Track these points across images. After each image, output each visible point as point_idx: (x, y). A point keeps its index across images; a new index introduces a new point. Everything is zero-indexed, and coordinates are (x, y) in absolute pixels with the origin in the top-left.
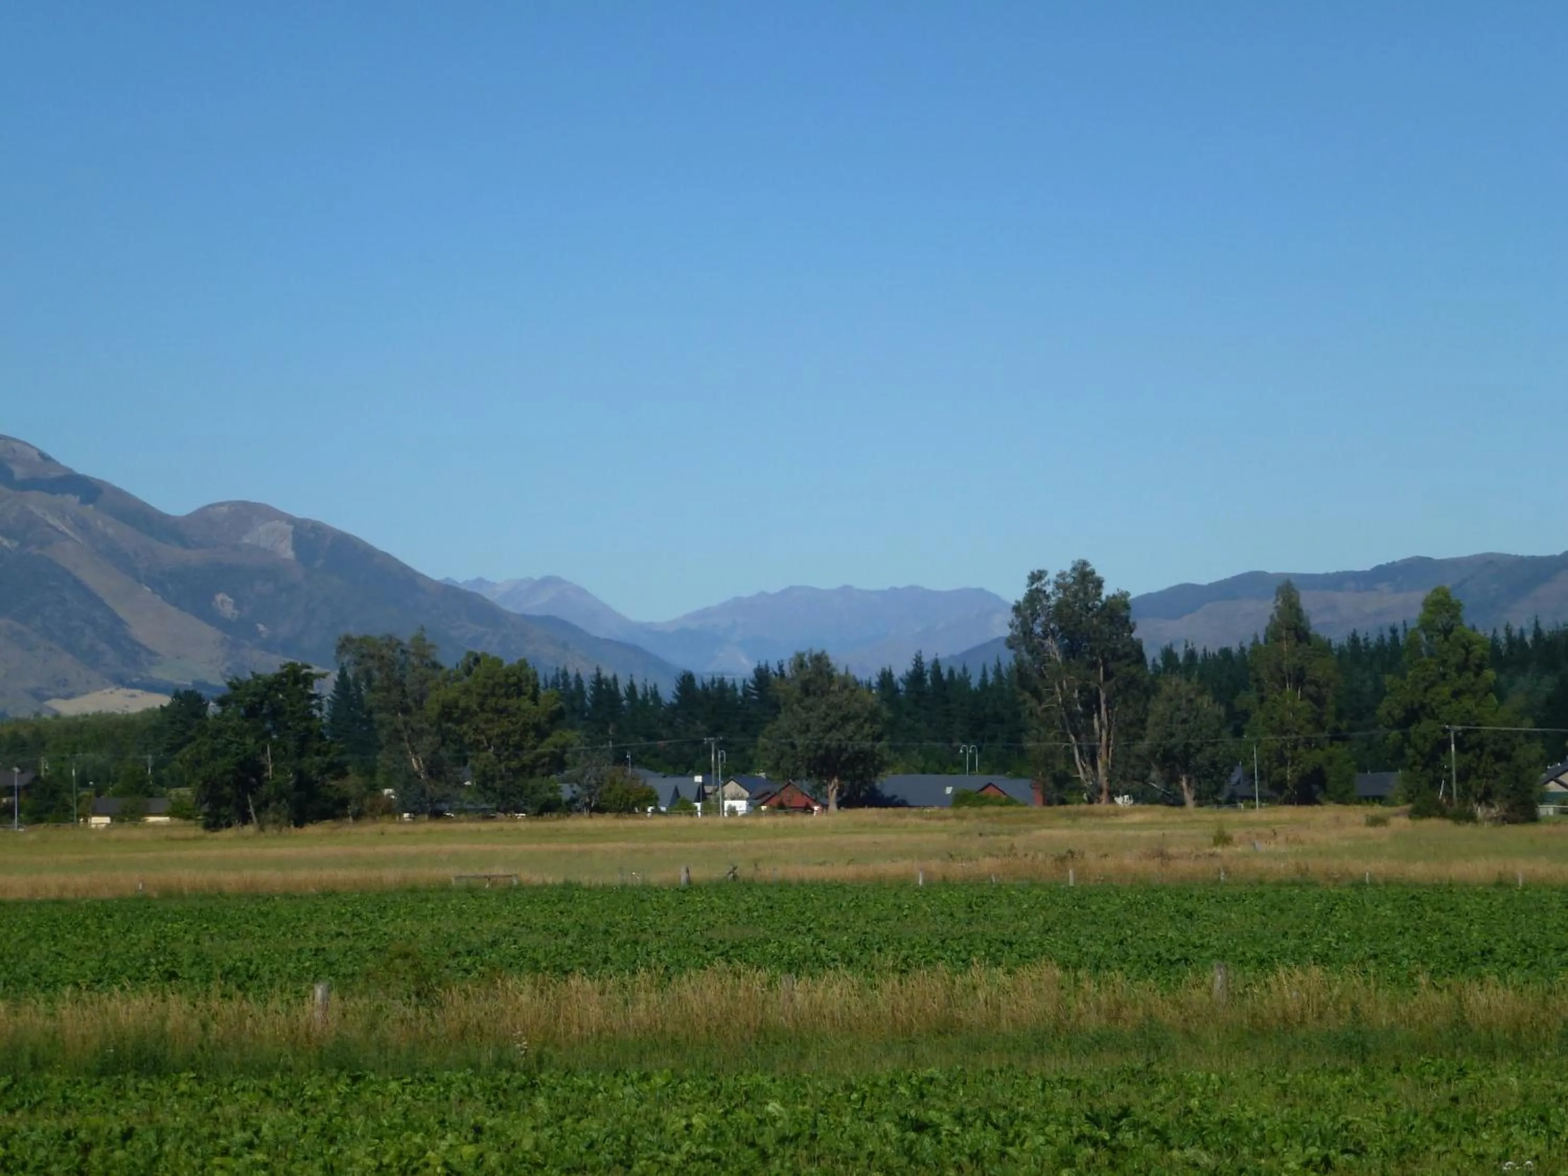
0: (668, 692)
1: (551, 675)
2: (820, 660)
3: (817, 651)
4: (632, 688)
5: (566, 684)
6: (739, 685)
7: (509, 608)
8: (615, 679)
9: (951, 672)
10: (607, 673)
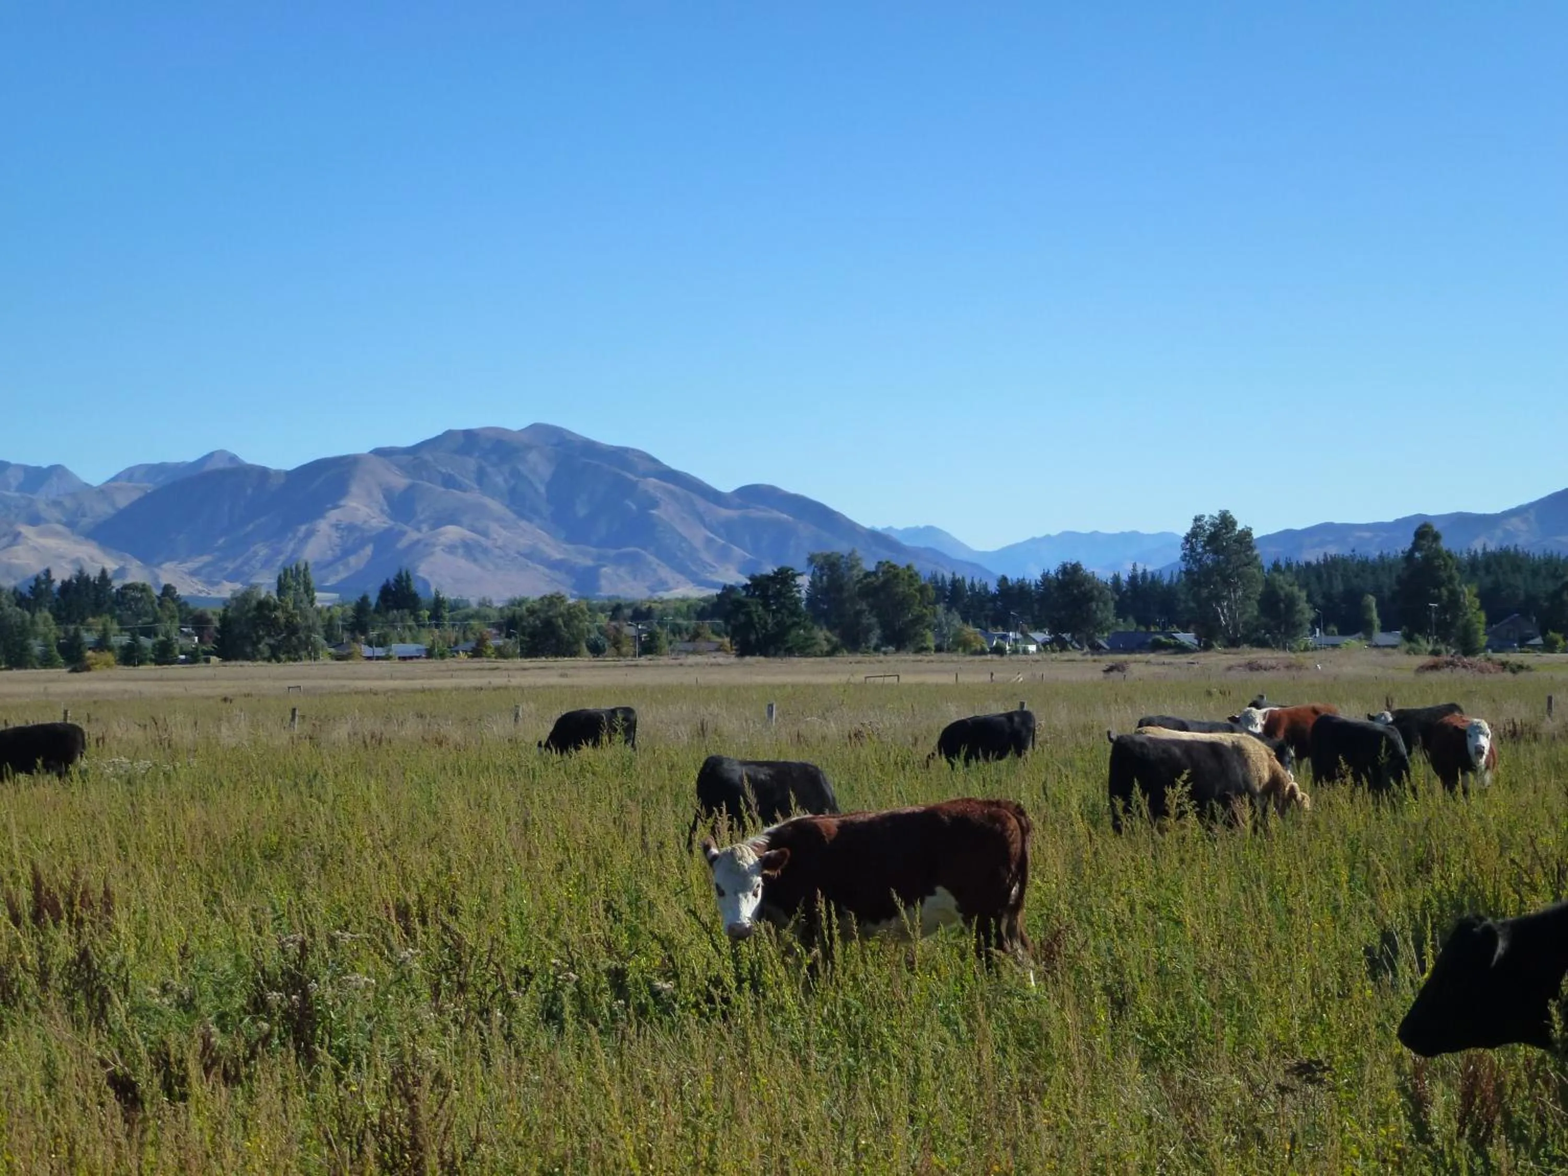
0: (993, 588)
1: (929, 575)
2: (1076, 568)
3: (1074, 562)
4: (973, 584)
5: (937, 582)
6: (1033, 583)
7: (906, 543)
8: (963, 579)
9: (1153, 577)
10: (959, 576)
